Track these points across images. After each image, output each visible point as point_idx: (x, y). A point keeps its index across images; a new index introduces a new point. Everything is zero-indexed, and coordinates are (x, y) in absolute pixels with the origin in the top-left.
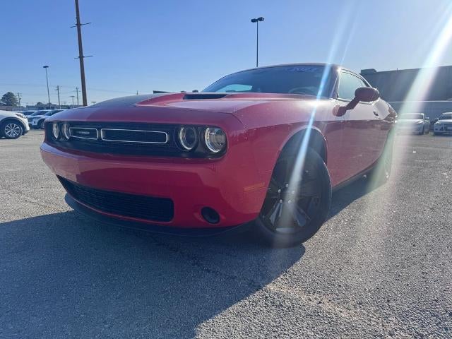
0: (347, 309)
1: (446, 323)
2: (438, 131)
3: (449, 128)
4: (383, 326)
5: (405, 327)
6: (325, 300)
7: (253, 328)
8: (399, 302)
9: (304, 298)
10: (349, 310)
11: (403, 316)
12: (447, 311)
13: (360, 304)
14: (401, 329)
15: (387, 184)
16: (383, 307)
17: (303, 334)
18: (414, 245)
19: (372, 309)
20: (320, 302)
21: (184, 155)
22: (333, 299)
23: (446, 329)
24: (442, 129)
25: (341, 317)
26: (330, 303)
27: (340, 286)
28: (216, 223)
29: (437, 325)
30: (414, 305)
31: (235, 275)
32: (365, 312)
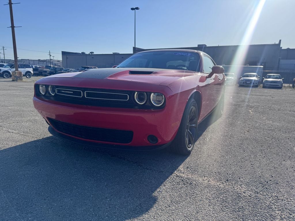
0: (222, 183)
1: (266, 186)
2: (242, 84)
3: (247, 83)
4: (240, 189)
5: (250, 189)
6: (211, 180)
7: (182, 195)
8: (244, 179)
9: (201, 179)
10: (223, 183)
11: (248, 184)
12: (265, 181)
13: (227, 180)
14: (248, 190)
15: (222, 117)
16: (238, 181)
17: (206, 196)
18: (244, 151)
19: (233, 182)
20: (209, 181)
21: (136, 107)
22: (215, 179)
23: (267, 189)
24: (244, 83)
25: (221, 187)
26: (214, 181)
27: (216, 173)
28: (155, 143)
29: (263, 187)
30: (251, 179)
31: (162, 170)
32: (230, 184)
